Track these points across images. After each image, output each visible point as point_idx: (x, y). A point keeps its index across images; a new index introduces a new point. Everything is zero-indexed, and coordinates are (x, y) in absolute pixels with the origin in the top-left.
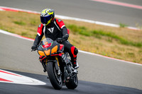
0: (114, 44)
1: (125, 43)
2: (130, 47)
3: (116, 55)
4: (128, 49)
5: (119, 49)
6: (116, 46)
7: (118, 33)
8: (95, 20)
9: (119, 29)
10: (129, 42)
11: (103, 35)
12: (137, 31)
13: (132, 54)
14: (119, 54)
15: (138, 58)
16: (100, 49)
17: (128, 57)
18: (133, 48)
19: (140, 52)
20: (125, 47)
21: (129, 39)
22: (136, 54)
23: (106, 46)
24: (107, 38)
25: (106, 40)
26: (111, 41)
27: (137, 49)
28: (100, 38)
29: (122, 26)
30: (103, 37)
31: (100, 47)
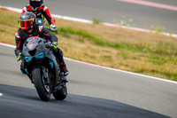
0: (86, 45)
1: (99, 43)
2: (106, 49)
3: (89, 59)
4: (104, 51)
5: (93, 50)
6: (89, 48)
7: (91, 31)
8: (63, 15)
9: (92, 26)
10: (105, 41)
11: (73, 33)
12: (115, 28)
13: (109, 57)
14: (93, 57)
15: (116, 62)
16: (69, 52)
17: (104, 60)
18: (110, 49)
19: (119, 54)
20: (100, 48)
21: (105, 38)
22: (114, 57)
23: (76, 47)
24: (77, 37)
25: (76, 39)
26: (82, 41)
27: (115, 51)
28: (68, 37)
29: (96, 22)
30: (72, 36)
31: (68, 49)
